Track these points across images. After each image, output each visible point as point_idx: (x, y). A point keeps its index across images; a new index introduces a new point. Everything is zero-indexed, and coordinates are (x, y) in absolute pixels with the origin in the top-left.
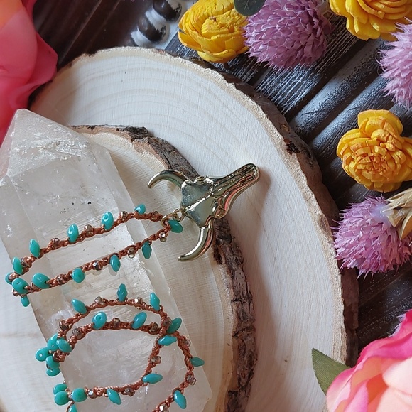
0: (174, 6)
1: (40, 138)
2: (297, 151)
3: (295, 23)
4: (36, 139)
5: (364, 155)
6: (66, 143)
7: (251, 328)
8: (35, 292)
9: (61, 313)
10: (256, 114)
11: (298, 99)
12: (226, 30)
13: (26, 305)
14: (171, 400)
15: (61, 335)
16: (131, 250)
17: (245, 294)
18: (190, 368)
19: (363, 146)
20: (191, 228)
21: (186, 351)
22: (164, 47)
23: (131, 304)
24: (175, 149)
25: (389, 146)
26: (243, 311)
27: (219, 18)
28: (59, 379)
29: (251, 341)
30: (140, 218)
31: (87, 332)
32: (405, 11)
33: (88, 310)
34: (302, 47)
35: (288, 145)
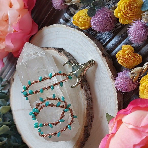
0: (72, 12)
1: (32, 51)
2: (105, 56)
3: (104, 19)
4: (31, 52)
5: (123, 58)
6: (39, 53)
7: (92, 108)
8: (30, 96)
9: (36, 101)
10: (94, 45)
11: (107, 41)
12: (86, 20)
13: (27, 99)
14: (67, 127)
15: (36, 108)
16: (57, 84)
17: (90, 98)
18: (73, 118)
19: (123, 55)
20: (75, 78)
21: (72, 114)
22: (69, 24)
23: (56, 100)
24: (71, 55)
25: (130, 55)
26: (89, 103)
27: (84, 17)
28: (36, 121)
29: (92, 112)
30: (60, 75)
31: (44, 107)
32: (135, 17)
33: (44, 101)
34: (107, 26)
35: (103, 54)
